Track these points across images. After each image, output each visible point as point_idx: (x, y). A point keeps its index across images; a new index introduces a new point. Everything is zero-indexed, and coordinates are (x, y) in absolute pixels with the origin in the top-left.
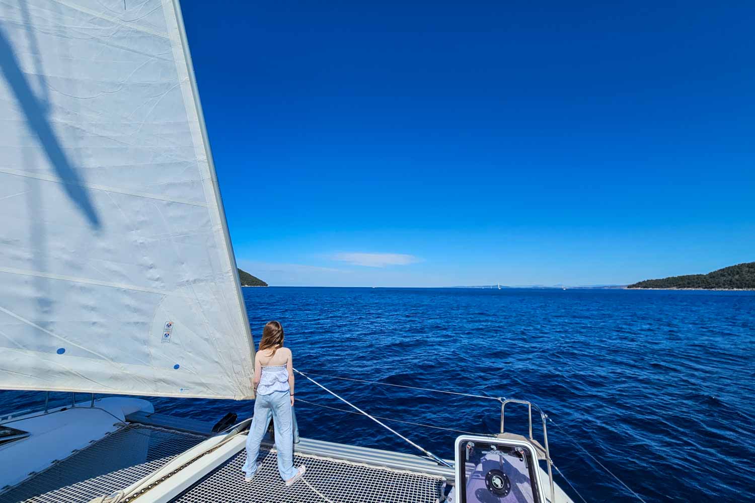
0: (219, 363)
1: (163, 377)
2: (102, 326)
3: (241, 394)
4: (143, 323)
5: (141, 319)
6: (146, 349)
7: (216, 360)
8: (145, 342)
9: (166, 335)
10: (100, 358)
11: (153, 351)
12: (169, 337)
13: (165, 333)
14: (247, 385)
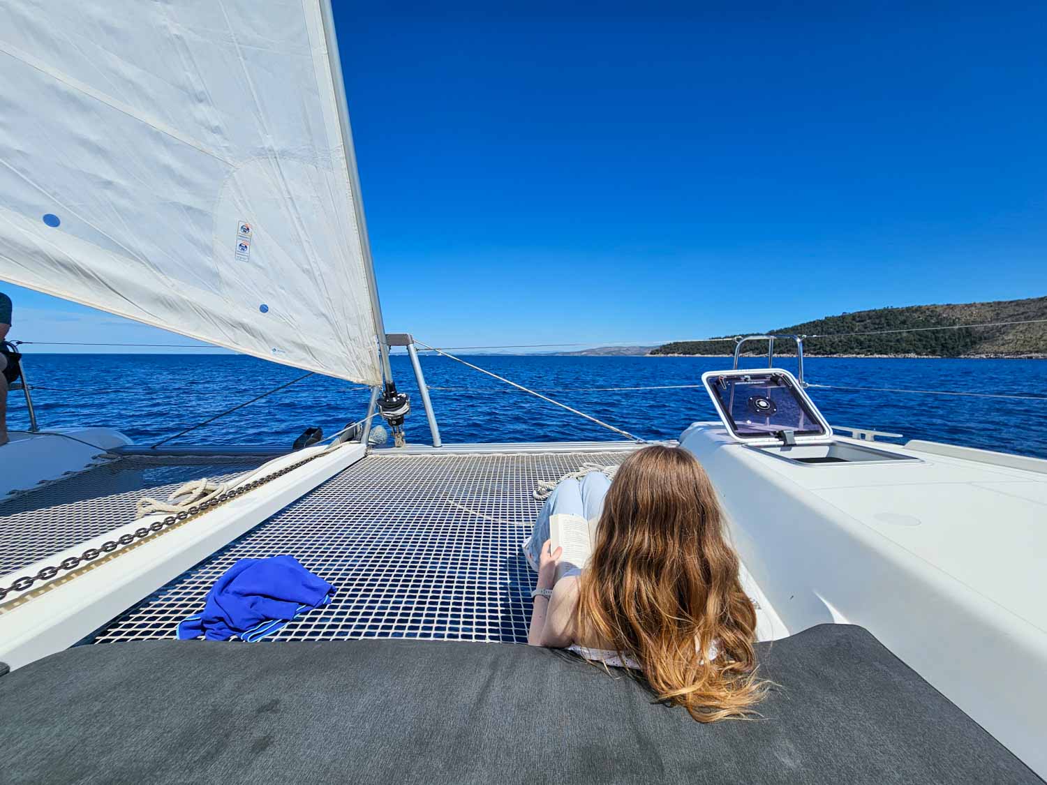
0: (327, 318)
1: (245, 321)
2: (123, 193)
3: (359, 376)
4: (201, 212)
5: (196, 203)
6: (208, 261)
7: (324, 311)
8: (208, 250)
9: (243, 247)
10: (134, 258)
11: (222, 270)
12: (247, 251)
13: (240, 242)
14: (365, 361)
